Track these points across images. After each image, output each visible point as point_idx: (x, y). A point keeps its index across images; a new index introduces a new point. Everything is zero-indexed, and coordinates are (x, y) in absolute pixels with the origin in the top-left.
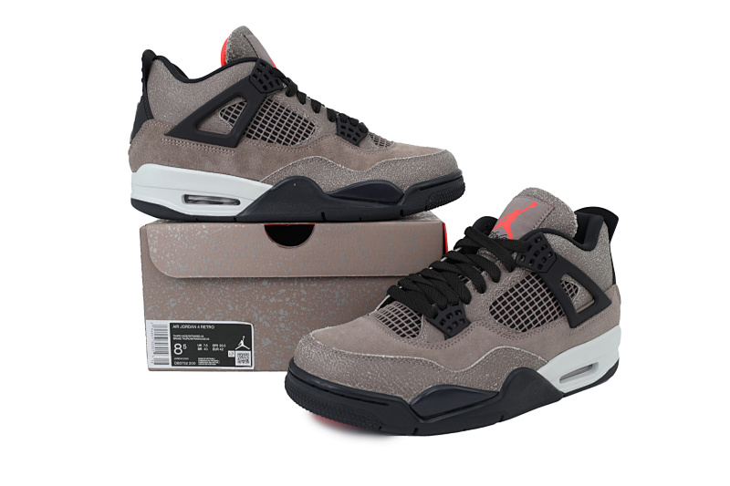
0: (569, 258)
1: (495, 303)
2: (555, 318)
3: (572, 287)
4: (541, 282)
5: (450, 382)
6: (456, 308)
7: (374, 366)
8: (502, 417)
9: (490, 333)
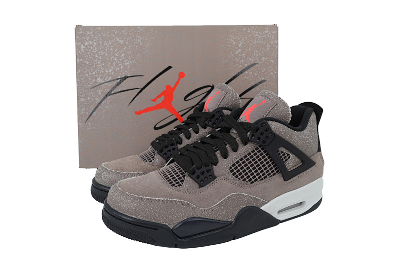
0: (284, 137)
1: (234, 165)
2: (274, 175)
3: (286, 155)
4: (265, 152)
5: (199, 215)
6: (208, 168)
7: (150, 205)
8: (234, 237)
9: (229, 185)
